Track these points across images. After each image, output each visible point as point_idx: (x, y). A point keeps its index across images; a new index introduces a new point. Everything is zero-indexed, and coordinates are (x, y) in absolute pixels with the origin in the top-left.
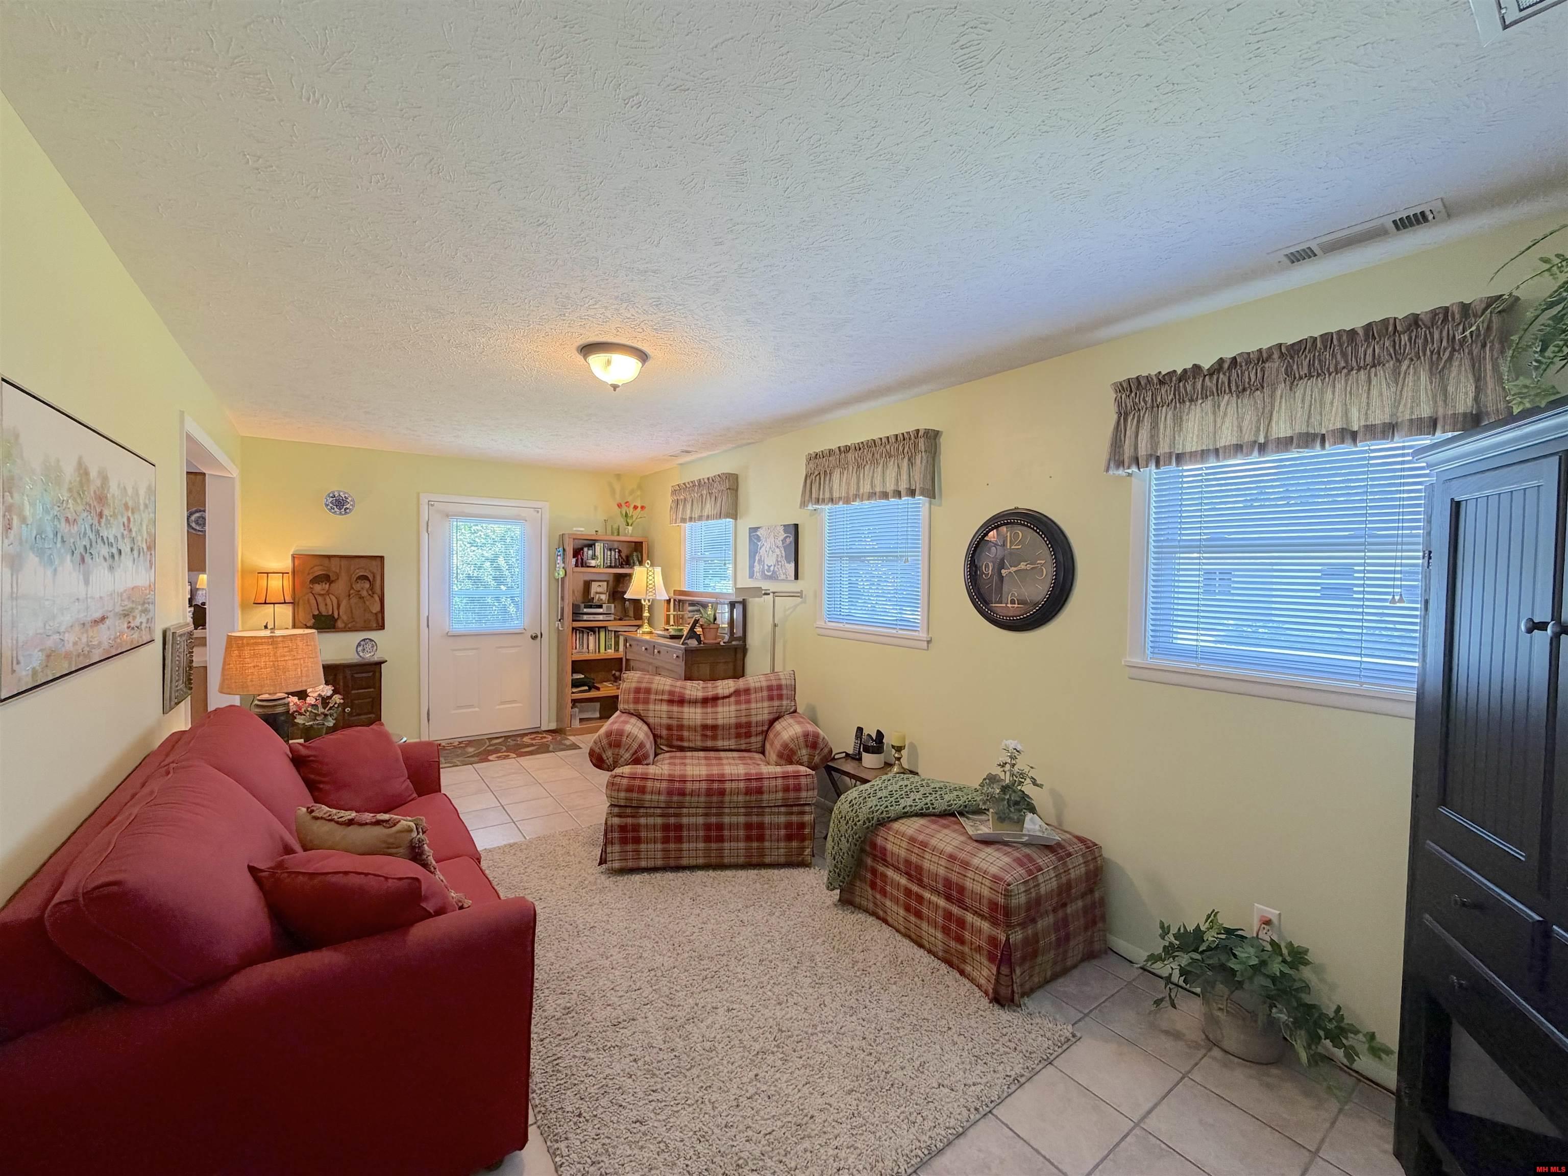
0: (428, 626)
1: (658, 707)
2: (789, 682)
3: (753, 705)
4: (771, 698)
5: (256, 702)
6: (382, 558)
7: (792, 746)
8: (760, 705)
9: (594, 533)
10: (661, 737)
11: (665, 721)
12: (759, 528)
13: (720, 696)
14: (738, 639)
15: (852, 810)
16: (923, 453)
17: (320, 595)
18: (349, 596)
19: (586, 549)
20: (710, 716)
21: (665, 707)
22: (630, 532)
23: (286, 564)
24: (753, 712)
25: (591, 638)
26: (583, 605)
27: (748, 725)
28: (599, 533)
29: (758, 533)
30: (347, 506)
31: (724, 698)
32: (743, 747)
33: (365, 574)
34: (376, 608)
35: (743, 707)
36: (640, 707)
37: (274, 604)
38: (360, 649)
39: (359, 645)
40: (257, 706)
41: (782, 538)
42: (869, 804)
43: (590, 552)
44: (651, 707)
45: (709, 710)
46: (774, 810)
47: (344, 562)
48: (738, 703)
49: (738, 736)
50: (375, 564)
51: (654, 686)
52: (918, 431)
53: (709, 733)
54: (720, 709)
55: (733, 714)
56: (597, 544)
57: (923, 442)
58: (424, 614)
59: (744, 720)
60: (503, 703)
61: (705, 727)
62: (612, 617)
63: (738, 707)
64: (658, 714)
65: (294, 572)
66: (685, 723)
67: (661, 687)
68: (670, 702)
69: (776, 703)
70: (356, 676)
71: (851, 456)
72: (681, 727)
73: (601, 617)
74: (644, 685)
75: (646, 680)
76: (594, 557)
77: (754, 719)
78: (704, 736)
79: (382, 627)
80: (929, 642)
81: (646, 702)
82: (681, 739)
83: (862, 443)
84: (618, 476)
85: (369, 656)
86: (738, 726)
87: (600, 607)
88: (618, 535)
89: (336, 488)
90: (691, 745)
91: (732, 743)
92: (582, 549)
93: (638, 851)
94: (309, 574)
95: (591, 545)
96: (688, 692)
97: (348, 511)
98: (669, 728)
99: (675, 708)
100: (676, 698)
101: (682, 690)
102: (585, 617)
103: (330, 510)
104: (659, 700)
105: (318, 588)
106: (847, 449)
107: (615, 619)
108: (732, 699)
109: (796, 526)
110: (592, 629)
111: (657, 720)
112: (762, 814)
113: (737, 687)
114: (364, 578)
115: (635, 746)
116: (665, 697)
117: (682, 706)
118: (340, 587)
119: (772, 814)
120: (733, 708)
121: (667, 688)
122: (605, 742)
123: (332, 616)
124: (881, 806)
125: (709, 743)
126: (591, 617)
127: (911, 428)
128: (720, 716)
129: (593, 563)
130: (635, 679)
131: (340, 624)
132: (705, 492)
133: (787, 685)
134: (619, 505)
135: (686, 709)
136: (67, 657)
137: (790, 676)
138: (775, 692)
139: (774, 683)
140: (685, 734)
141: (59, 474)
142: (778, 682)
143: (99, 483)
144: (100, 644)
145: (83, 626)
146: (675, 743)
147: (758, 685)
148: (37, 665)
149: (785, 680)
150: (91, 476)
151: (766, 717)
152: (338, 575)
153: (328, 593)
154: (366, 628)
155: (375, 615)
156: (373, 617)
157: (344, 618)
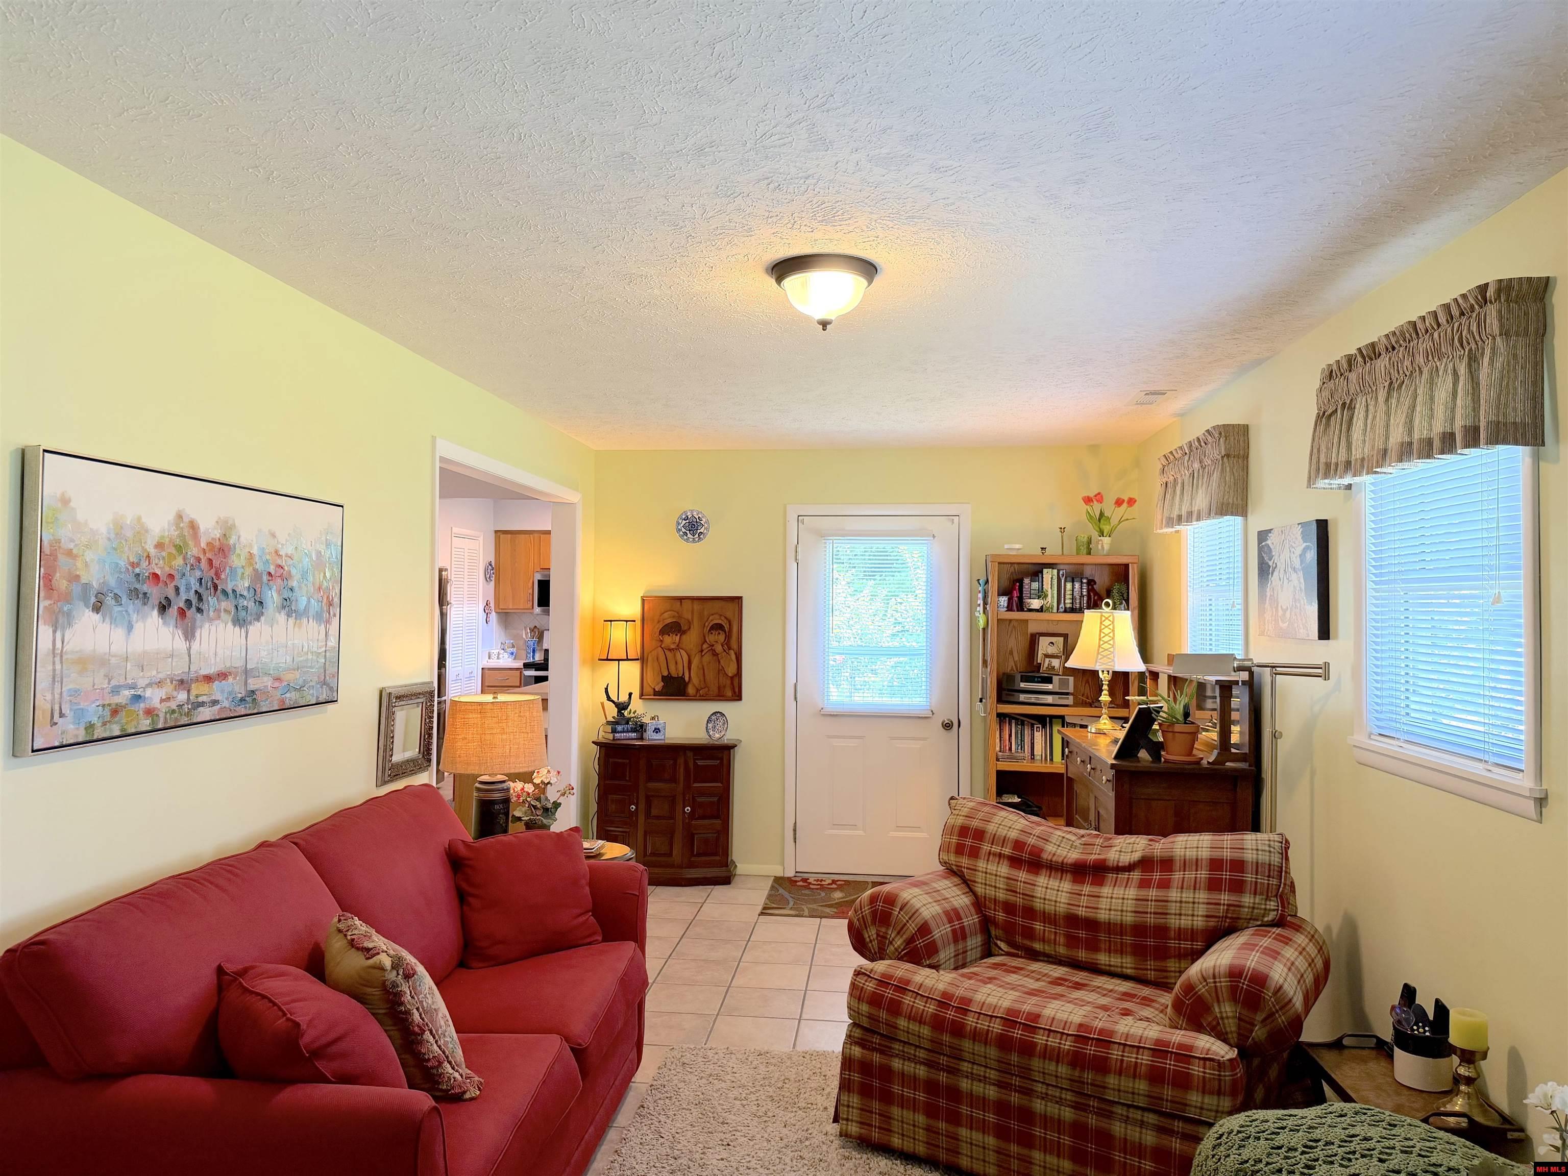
0: (796, 698)
1: (992, 867)
2: (1264, 858)
3: (1174, 894)
4: (1214, 885)
5: (477, 785)
6: (739, 599)
7: (1202, 989)
8: (1188, 895)
9: (1039, 552)
10: (996, 925)
11: (1002, 895)
12: (1270, 531)
13: (1110, 864)
14: (1242, 758)
15: (1213, 1156)
16: (1498, 339)
17: (670, 650)
18: (702, 651)
19: (1027, 581)
20: (1084, 901)
21: (1004, 869)
22: (1106, 547)
23: (632, 608)
24: (1173, 908)
25: (1038, 736)
26: (1018, 677)
27: (1162, 931)
28: (1048, 552)
29: (1269, 542)
30: (702, 530)
31: (1119, 869)
32: (1151, 975)
33: (720, 622)
34: (731, 670)
35: (1153, 893)
36: (965, 861)
37: (619, 660)
38: (710, 725)
39: (709, 720)
40: (478, 789)
41: (1299, 551)
42: (1246, 1153)
43: (1035, 585)
44: (981, 864)
45: (1087, 889)
46: (1138, 1115)
47: (697, 606)
48: (1144, 884)
49: (1139, 952)
50: (732, 605)
51: (991, 828)
52: (1483, 288)
53: (1082, 934)
54: (1106, 890)
55: (1130, 905)
56: (1045, 571)
57: (1494, 313)
58: (790, 680)
59: (1151, 920)
60: (899, 828)
61: (1072, 920)
62: (1070, 700)
63: (1143, 893)
64: (991, 880)
65: (643, 620)
66: (1038, 905)
67: (1002, 832)
68: (1015, 862)
69: (1225, 898)
70: (700, 763)
71: (1382, 363)
72: (1030, 912)
73: (1049, 699)
74: (975, 824)
75: (980, 815)
76: (1041, 594)
77: (1174, 922)
78: (1072, 941)
79: (737, 696)
80: (1541, 802)
81: (974, 853)
82: (1029, 933)
83: (1394, 333)
84: (1094, 448)
85: (716, 738)
86: (1139, 930)
87: (1049, 680)
88: (1089, 553)
89: (691, 506)
90: (1048, 949)
91: (1127, 963)
92: (1021, 581)
93: (886, 1117)
94: (659, 622)
95: (1036, 571)
96: (1050, 848)
97: (702, 536)
98: (1009, 908)
99: (1022, 875)
100: (1025, 856)
101: (1040, 843)
102: (1023, 697)
103: (682, 536)
104: (995, 855)
105: (669, 640)
106: (1371, 353)
107: (1076, 705)
108: (1136, 875)
109: (1322, 527)
110: (1043, 721)
111: (990, 892)
112: (1109, 1115)
113: (1148, 852)
114: (718, 627)
115: (912, 928)
116: (1007, 851)
117: (1037, 873)
118: (692, 639)
119: (1127, 1120)
120: (1132, 893)
121: (1013, 835)
122: (867, 910)
123: (683, 678)
124: (1268, 1164)
125: (1082, 955)
126: (1033, 698)
127: (1468, 284)
128: (1104, 904)
129: (1035, 604)
130: (965, 811)
131: (691, 690)
132: (1196, 465)
133: (1257, 863)
134: (1088, 500)
135: (1042, 880)
136: (149, 712)
137: (1270, 846)
138: (1226, 875)
139: (1227, 854)
140: (1038, 926)
141: (141, 531)
142: (1237, 855)
143: (217, 534)
144: (215, 702)
145: (182, 682)
146: (1019, 939)
147: (1191, 854)
148: (95, 720)
149: (1255, 852)
150: (202, 528)
151: (1199, 923)
152: (690, 623)
153: (678, 647)
154: (720, 696)
155: (732, 678)
156: (729, 682)
157: (695, 680)
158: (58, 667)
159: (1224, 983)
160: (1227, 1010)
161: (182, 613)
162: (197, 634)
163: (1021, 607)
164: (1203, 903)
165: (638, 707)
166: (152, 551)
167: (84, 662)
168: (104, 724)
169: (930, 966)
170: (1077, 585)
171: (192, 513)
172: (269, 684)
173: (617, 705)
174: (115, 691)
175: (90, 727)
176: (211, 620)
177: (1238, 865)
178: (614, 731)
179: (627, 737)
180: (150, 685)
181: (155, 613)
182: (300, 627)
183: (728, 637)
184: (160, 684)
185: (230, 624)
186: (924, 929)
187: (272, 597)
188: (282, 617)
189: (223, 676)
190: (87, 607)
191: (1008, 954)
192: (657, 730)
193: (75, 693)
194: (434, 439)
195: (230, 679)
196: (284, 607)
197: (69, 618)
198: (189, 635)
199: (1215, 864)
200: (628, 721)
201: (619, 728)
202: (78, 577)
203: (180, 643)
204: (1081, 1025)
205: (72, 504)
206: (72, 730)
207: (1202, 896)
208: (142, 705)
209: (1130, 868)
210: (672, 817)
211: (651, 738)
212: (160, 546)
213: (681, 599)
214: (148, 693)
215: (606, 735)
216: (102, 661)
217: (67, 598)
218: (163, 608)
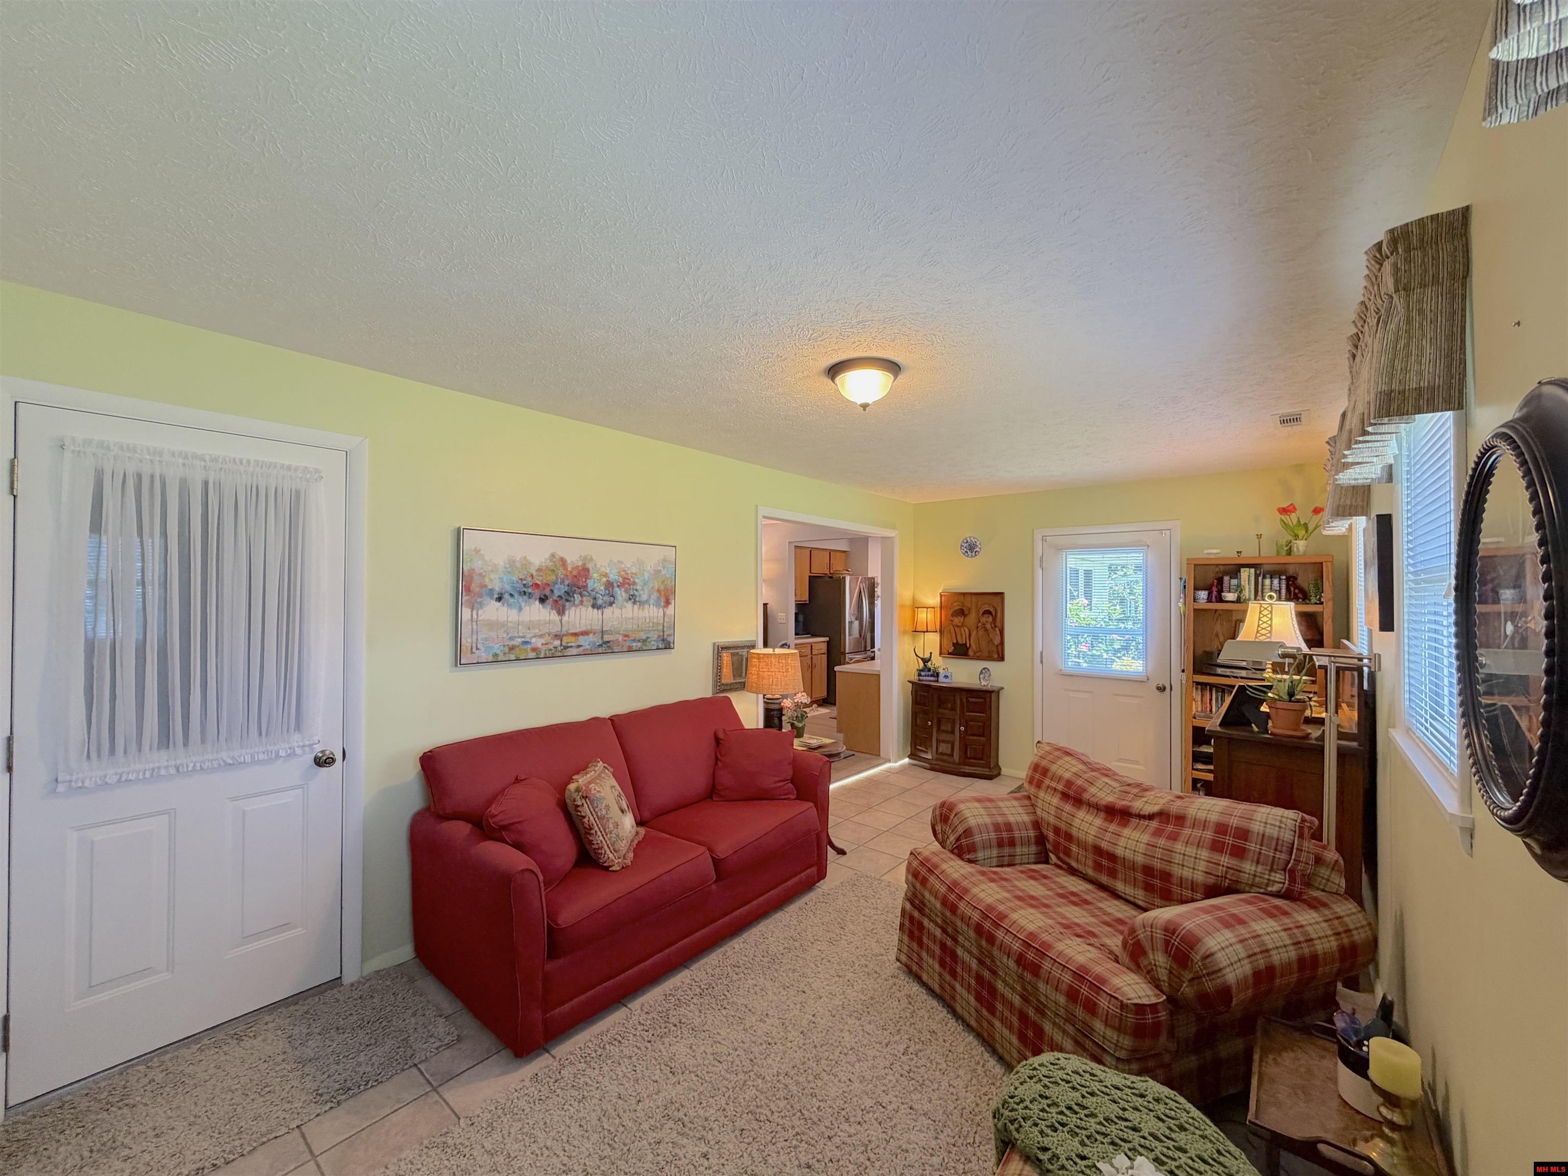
0: (1042, 662)
1: (1048, 798)
3: (1179, 847)
4: (1216, 847)
6: (1002, 593)
8: (1191, 851)
9: (1236, 555)
10: (1048, 840)
11: (1052, 820)
13: (1134, 811)
16: (1395, 297)
17: (957, 626)
18: (978, 628)
19: (1226, 579)
20: (1108, 836)
21: (1055, 800)
22: (1301, 549)
23: (935, 601)
24: (1178, 859)
27: (1166, 876)
28: (1245, 555)
30: (977, 550)
31: (1141, 817)
33: (989, 609)
34: (997, 641)
35: (1162, 842)
36: (1033, 790)
37: (925, 632)
38: (982, 676)
39: (981, 673)
41: (1373, 546)
43: (1234, 582)
44: (1043, 794)
45: (1113, 827)
47: (974, 599)
48: (1158, 833)
49: (1148, 888)
50: (998, 599)
51: (1054, 768)
53: (1105, 862)
54: (1126, 832)
55: (1141, 848)
56: (1242, 570)
58: (1039, 648)
59: (1158, 864)
61: (1098, 850)
63: (1154, 840)
64: (1047, 807)
65: (941, 607)
66: (1074, 832)
67: (1059, 771)
68: (1065, 796)
69: (1225, 860)
70: (970, 700)
72: (1069, 837)
74: (1043, 762)
75: (1050, 757)
76: (1238, 589)
77: (1177, 871)
78: (1098, 865)
79: (1001, 658)
80: (1471, 832)
81: (1039, 785)
82: (1068, 852)
85: (984, 684)
86: (1148, 870)
88: (1289, 554)
89: (970, 534)
90: (1080, 868)
91: (1139, 896)
92: (1220, 579)
93: (920, 957)
94: (951, 608)
95: (1235, 570)
96: (1091, 789)
97: (977, 554)
98: (1057, 830)
99: (1068, 807)
100: (1071, 793)
101: (1086, 785)
103: (964, 554)
104: (1052, 788)
105: (958, 620)
108: (1154, 824)
111: (1045, 816)
113: (1167, 807)
114: (987, 612)
116: (1060, 787)
117: (1079, 808)
118: (972, 619)
120: (1146, 838)
121: (1067, 775)
123: (965, 644)
125: (1104, 879)
128: (1122, 842)
129: (1233, 596)
131: (971, 653)
133: (1263, 835)
134: (1284, 511)
135: (1081, 814)
136: (534, 650)
137: (1281, 822)
138: (1229, 840)
139: (1234, 822)
140: (1074, 848)
141: (526, 563)
142: (1243, 824)
143: (580, 564)
144: (579, 646)
145: (556, 636)
146: (1062, 855)
147: (1202, 815)
148: (499, 652)
149: (1263, 825)
150: (569, 561)
151: (1199, 877)
152: (969, 610)
153: (963, 625)
154: (989, 658)
155: (997, 646)
156: (995, 649)
157: (974, 647)
158: (475, 627)
159: (1159, 935)
160: (1160, 959)
161: (556, 601)
162: (567, 612)
163: (1220, 600)
164: (1204, 860)
165: (938, 662)
166: (535, 573)
167: (491, 625)
168: (505, 654)
169: (970, 861)
170: (1276, 582)
171: (560, 553)
172: (620, 639)
173: (923, 659)
174: (511, 639)
175: (496, 655)
176: (576, 606)
177: (1243, 834)
178: (920, 675)
179: (928, 680)
180: (535, 636)
181: (537, 602)
182: (643, 609)
183: (995, 619)
184: (541, 636)
185: (590, 608)
186: (968, 832)
187: (620, 594)
188: (629, 605)
189: (585, 633)
190: (492, 598)
191: (1056, 865)
192: (946, 677)
193: (486, 639)
194: (757, 506)
195: (591, 635)
196: (630, 599)
197: (481, 605)
198: (561, 612)
199: (1221, 828)
200: (929, 670)
201: (923, 673)
202: (486, 586)
203: (554, 616)
204: (1031, 934)
205: (482, 552)
206: (484, 656)
207: (1204, 854)
208: (529, 646)
209: (1150, 817)
210: (953, 732)
211: (943, 682)
212: (539, 570)
213: (964, 594)
214: (533, 640)
215: (915, 678)
216: (503, 625)
217: (480, 595)
218: (542, 600)
